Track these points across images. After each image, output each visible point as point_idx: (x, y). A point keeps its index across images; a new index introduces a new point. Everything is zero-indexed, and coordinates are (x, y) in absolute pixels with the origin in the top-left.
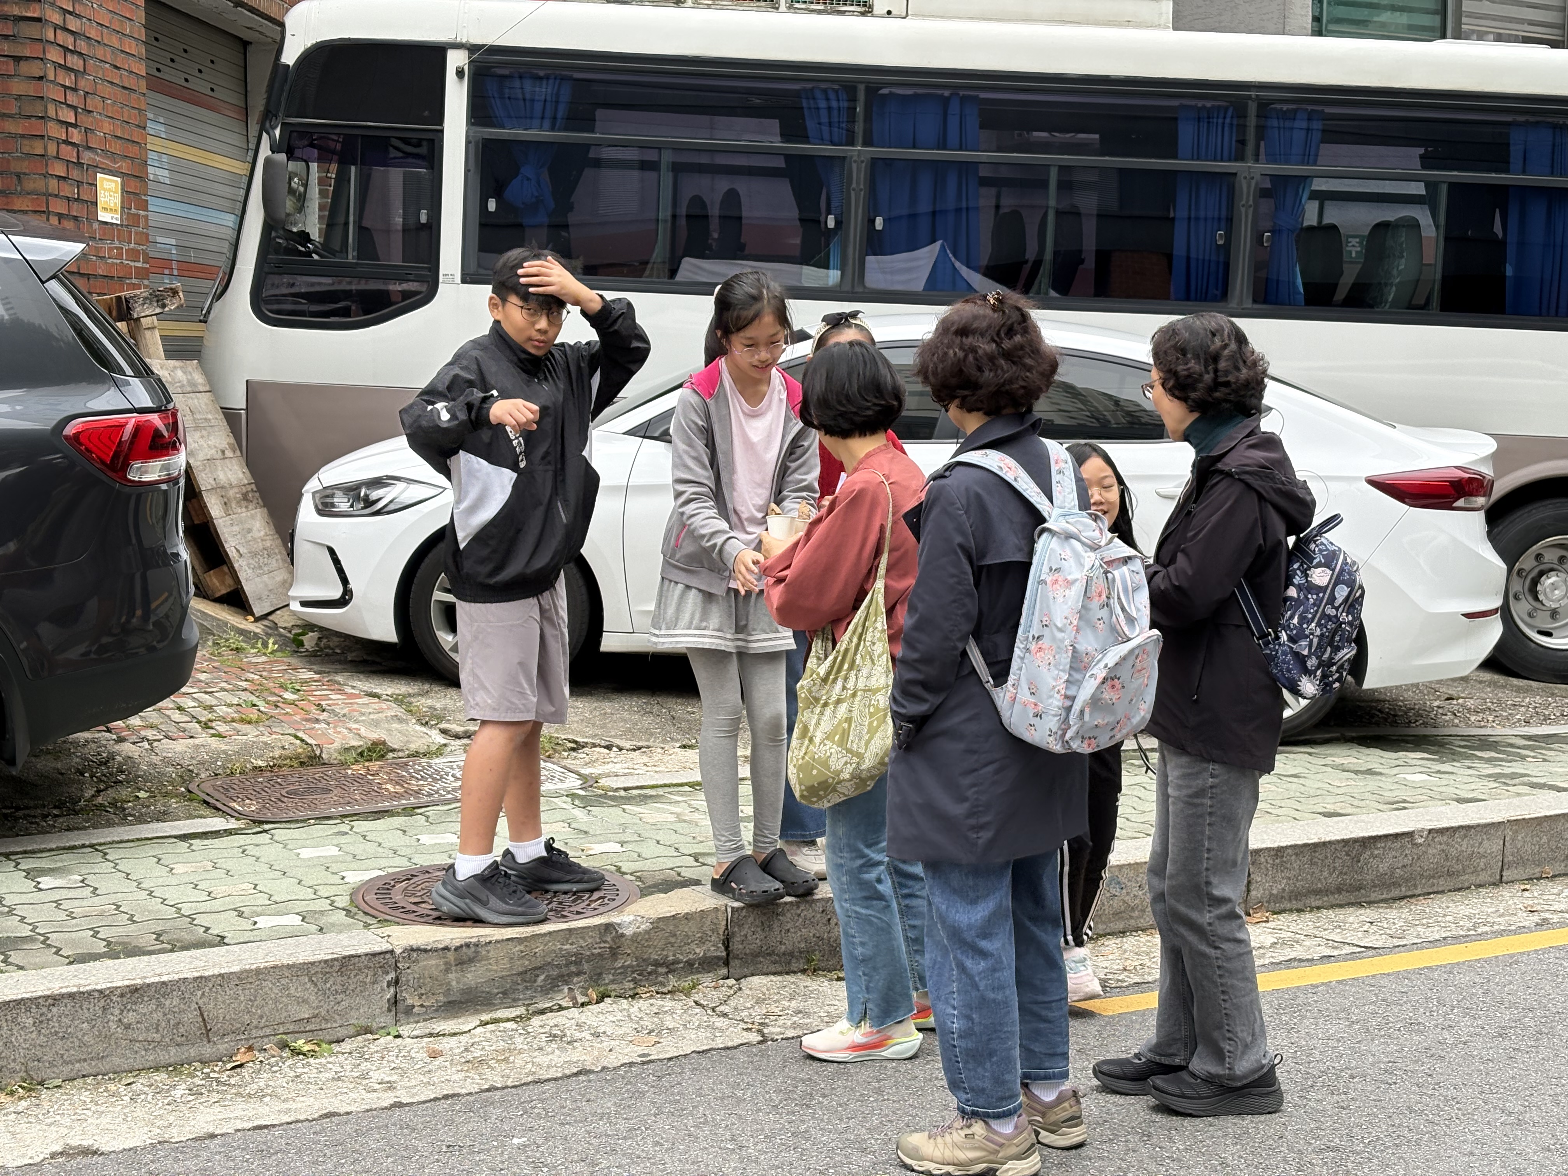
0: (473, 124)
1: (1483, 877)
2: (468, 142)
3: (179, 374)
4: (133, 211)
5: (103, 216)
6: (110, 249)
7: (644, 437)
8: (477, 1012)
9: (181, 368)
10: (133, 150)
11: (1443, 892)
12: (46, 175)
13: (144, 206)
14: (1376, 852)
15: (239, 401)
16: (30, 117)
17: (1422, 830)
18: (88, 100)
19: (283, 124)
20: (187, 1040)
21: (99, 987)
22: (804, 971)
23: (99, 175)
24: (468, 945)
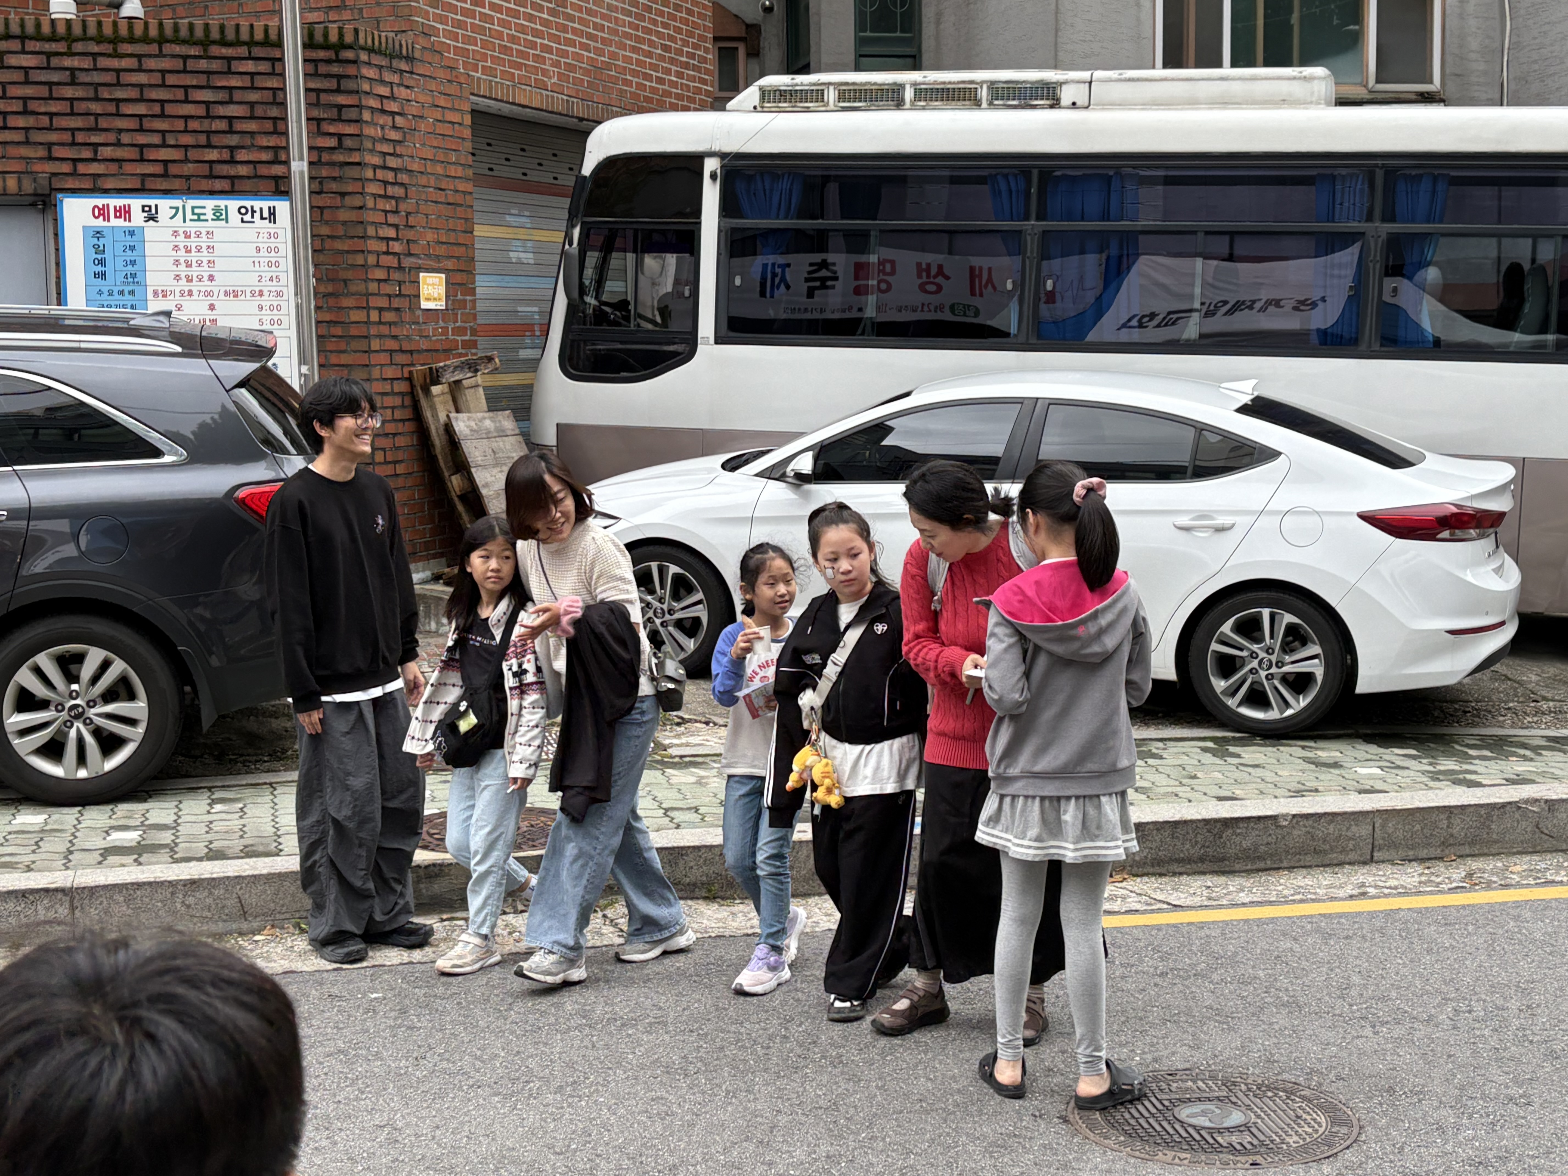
0: (724, 216)
1: (1352, 856)
2: (720, 231)
3: (488, 423)
4: (459, 297)
5: (425, 305)
6: (435, 329)
7: (769, 478)
8: (441, 912)
9: (490, 418)
10: (459, 251)
11: (1310, 867)
12: (367, 280)
13: (472, 291)
14: (1238, 831)
15: (550, 438)
16: (353, 237)
17: (1287, 815)
18: (410, 219)
19: (582, 223)
20: (230, 918)
21: (169, 879)
22: (706, 898)
23: (421, 274)
24: (434, 865)
